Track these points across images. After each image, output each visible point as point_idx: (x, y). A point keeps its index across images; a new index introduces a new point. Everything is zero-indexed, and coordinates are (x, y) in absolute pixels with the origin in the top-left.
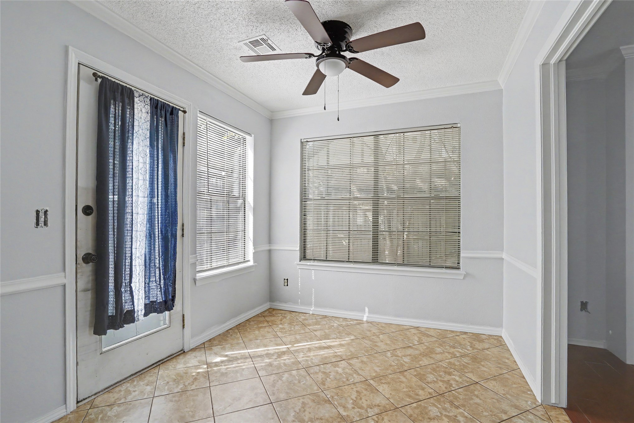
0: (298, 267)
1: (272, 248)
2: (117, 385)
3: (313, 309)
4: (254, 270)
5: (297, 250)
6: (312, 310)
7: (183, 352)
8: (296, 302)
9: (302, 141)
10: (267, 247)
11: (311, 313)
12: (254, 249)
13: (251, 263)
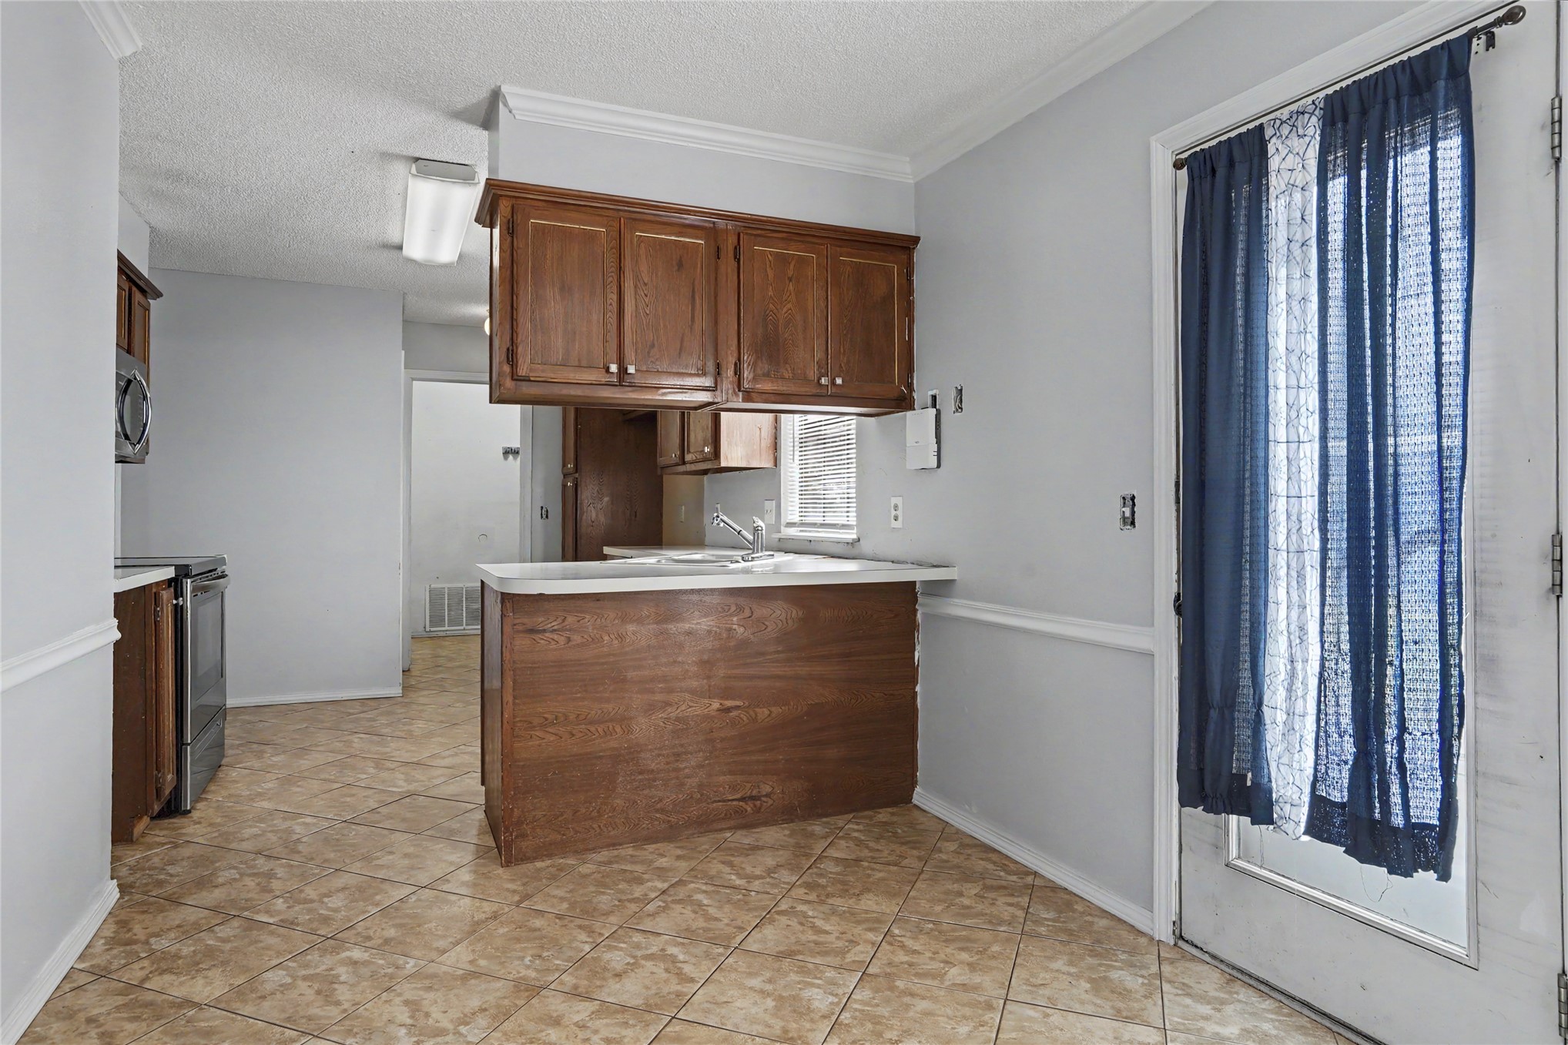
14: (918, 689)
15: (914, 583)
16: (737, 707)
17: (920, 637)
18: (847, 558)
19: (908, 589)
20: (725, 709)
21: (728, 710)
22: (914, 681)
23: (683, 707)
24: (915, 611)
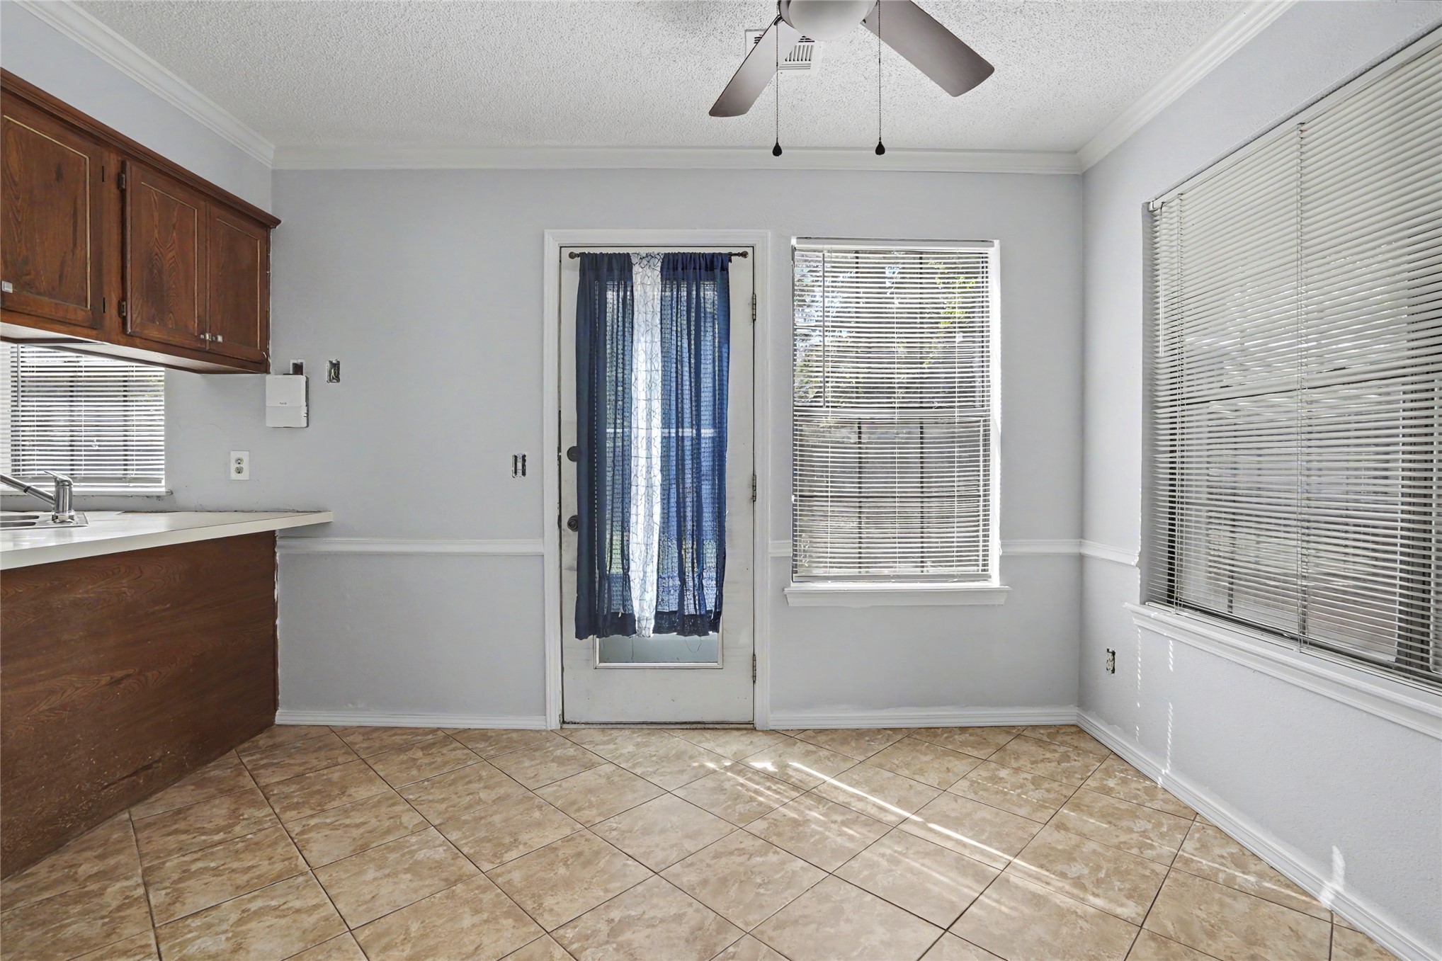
0: (1136, 621)
1: (1087, 551)
2: (619, 726)
3: (1167, 771)
4: (1002, 601)
5: (1133, 564)
6: (1163, 773)
7: (748, 727)
8: (1128, 731)
9: (1151, 209)
10: (1067, 547)
11: (1160, 781)
12: (1003, 545)
13: (995, 582)
14: (278, 622)
15: (274, 531)
16: (128, 676)
17: (279, 576)
18: (161, 512)
19: (268, 539)
20: (116, 681)
21: (118, 682)
22: (274, 616)
23: (69, 692)
24: (274, 553)
